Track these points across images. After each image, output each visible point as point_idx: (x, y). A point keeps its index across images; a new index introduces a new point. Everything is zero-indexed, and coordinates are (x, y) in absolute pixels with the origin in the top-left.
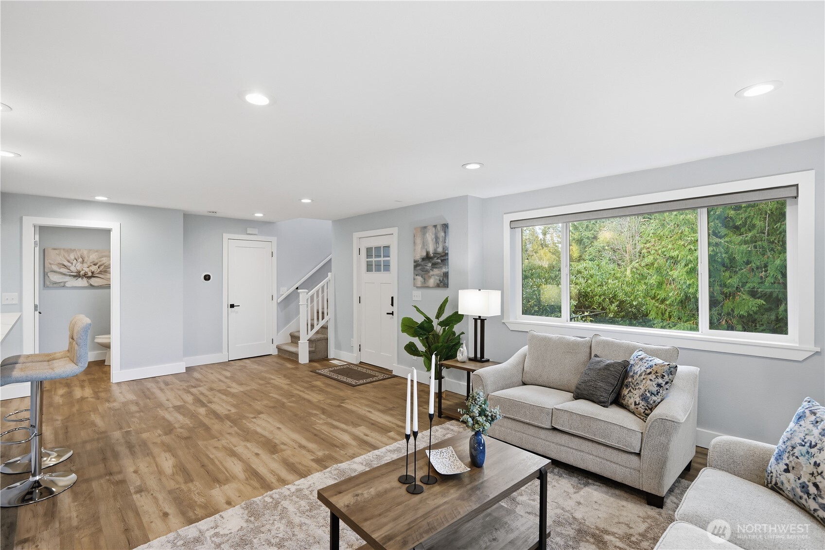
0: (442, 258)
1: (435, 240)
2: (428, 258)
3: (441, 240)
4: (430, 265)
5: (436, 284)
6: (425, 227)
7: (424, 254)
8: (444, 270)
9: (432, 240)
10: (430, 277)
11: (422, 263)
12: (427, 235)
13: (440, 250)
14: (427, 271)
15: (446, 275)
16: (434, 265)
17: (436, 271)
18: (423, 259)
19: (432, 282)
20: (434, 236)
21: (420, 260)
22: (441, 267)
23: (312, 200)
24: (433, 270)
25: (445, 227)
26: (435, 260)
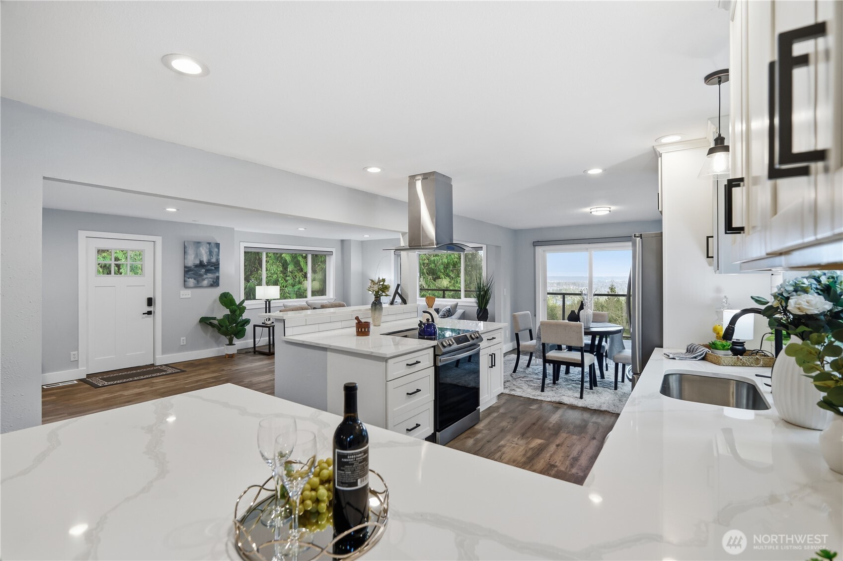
0: (216, 266)
1: (208, 253)
2: (201, 265)
3: (215, 253)
4: (203, 270)
5: (209, 285)
6: (199, 243)
7: (198, 262)
8: (217, 274)
9: (206, 253)
10: (204, 280)
11: (196, 269)
12: (201, 249)
13: (214, 260)
14: (201, 275)
15: (218, 278)
16: (208, 271)
17: (210, 275)
18: (196, 266)
19: (205, 283)
20: (207, 250)
21: (193, 267)
22: (215, 273)
23: (178, 210)
24: (206, 275)
25: (218, 245)
26: (209, 267)
